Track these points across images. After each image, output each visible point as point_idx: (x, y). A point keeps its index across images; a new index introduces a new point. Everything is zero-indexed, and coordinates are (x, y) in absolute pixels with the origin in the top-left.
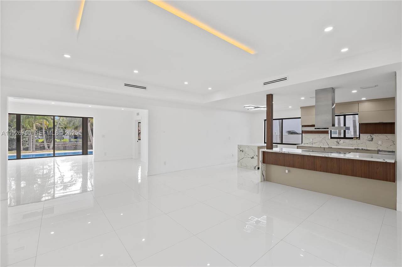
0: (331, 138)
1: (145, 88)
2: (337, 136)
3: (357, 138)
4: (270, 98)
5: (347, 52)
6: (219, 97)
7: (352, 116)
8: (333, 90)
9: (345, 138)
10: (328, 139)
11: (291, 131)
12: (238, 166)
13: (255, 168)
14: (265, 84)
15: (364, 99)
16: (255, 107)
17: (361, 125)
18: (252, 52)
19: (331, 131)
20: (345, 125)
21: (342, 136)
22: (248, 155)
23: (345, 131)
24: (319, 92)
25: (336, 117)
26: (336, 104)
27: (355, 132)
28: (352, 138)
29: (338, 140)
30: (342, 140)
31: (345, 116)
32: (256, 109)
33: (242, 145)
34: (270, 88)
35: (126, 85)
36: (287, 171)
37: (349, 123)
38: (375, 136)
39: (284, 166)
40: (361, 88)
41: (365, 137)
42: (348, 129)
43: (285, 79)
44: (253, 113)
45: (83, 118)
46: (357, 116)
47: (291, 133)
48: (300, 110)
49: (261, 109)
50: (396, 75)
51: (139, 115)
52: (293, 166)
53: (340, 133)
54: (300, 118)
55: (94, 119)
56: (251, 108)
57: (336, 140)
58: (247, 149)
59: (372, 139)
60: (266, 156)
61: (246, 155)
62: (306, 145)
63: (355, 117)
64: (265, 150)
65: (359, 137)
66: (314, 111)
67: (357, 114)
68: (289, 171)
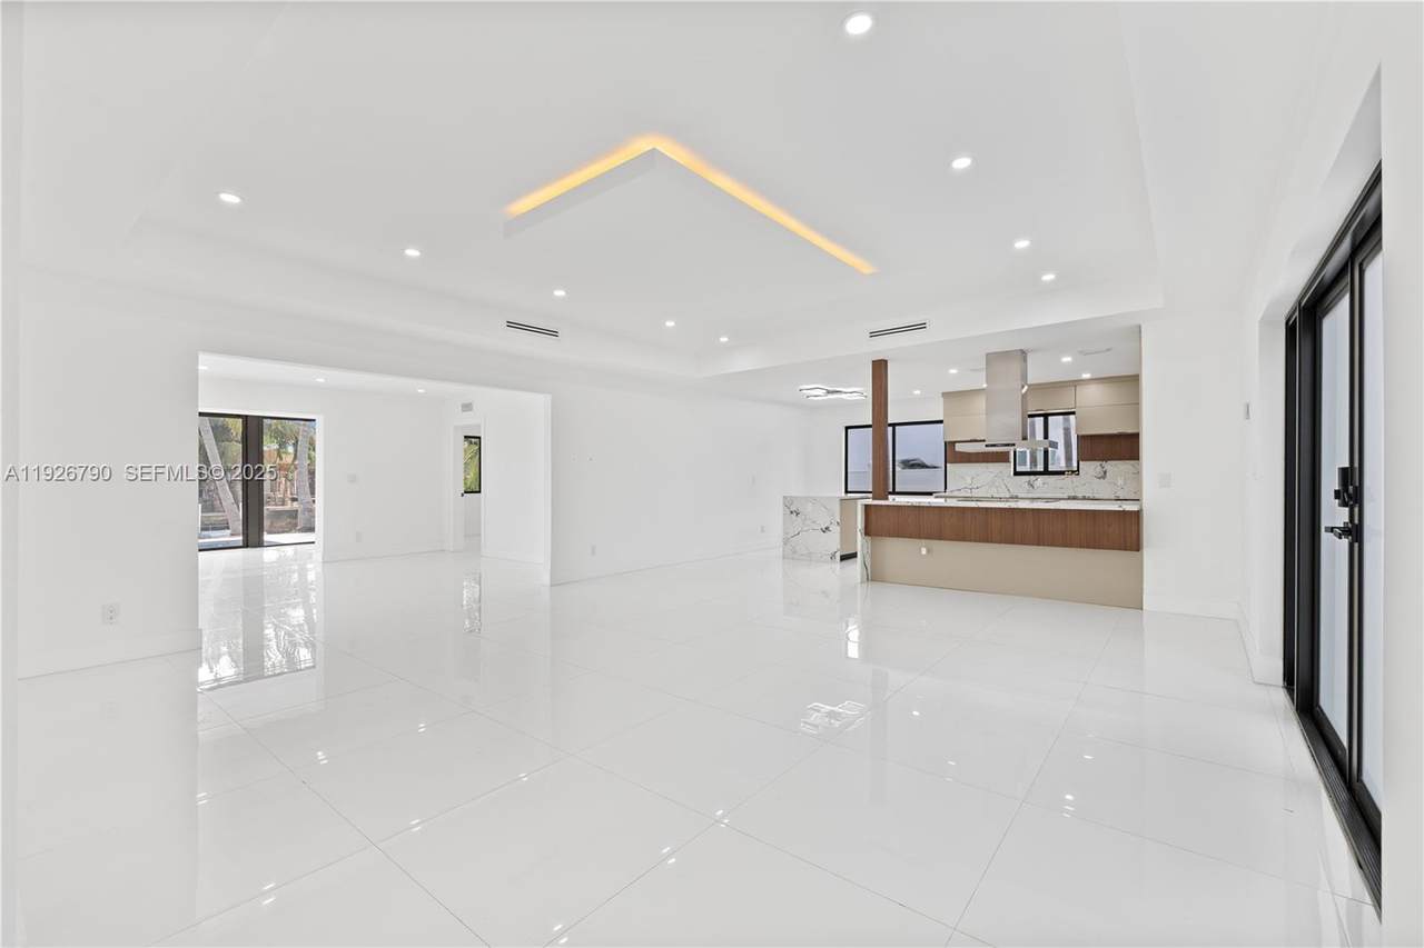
0: (1016, 473)
1: (554, 333)
2: (1027, 468)
3: (1073, 472)
4: (880, 368)
5: (1052, 282)
6: (744, 362)
7: (1061, 417)
8: (1023, 354)
9: (1046, 472)
10: (1009, 476)
11: (909, 461)
12: (784, 558)
13: (833, 557)
14: (874, 334)
15: (1086, 376)
16: (829, 392)
17: (1081, 438)
18: (866, 268)
19: (1015, 452)
20: (1046, 437)
21: (1040, 468)
22: (814, 522)
23: (1046, 452)
24: (993, 359)
25: (1029, 420)
26: (1029, 386)
27: (1068, 459)
28: (1062, 473)
29: (1033, 477)
30: (1041, 479)
31: (1046, 416)
32: (830, 396)
33: (796, 498)
34: (882, 347)
35: (511, 324)
36: (924, 551)
37: (1056, 434)
38: (1111, 466)
39: (920, 537)
40: (1081, 352)
41: (1090, 468)
42: (1054, 445)
43: (922, 326)
44: (816, 408)
45: (245, 418)
46: (1072, 417)
47: (911, 465)
48: (942, 399)
49: (843, 396)
50: (1140, 332)
51: (471, 410)
52: (940, 537)
53: (1034, 462)
54: (941, 422)
55: (319, 425)
56: (817, 393)
57: (1026, 478)
58: (809, 507)
59: (1105, 473)
60: (873, 517)
61: (808, 522)
62: (956, 494)
63: (1067, 421)
64: (870, 502)
65: (1078, 470)
66: (980, 404)
67: (1073, 413)
68: (928, 551)
